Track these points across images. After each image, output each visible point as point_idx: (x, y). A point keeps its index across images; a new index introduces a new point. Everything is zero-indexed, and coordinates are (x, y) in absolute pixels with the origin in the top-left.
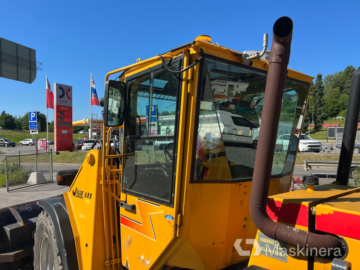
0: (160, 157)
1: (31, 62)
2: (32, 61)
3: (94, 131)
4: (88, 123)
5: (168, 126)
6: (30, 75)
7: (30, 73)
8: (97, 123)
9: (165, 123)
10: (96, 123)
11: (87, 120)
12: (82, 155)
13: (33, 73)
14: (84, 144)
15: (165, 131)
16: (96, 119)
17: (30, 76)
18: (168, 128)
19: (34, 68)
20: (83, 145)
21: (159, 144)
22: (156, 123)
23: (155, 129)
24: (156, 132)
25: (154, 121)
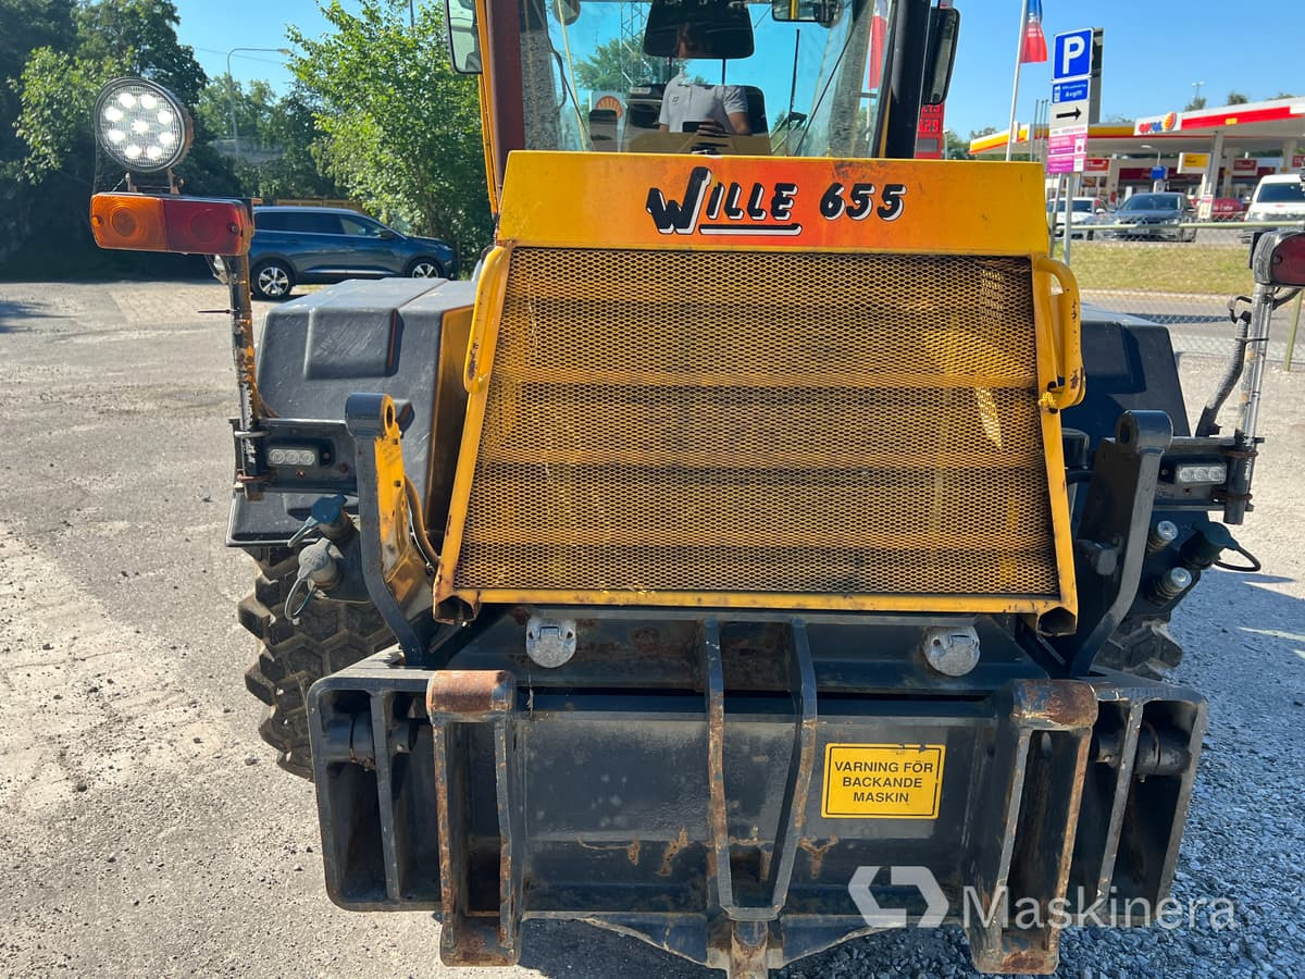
4: (1027, 138)
22: (1084, 105)
23: (1080, 129)
24: (1080, 143)
25: (1078, 98)
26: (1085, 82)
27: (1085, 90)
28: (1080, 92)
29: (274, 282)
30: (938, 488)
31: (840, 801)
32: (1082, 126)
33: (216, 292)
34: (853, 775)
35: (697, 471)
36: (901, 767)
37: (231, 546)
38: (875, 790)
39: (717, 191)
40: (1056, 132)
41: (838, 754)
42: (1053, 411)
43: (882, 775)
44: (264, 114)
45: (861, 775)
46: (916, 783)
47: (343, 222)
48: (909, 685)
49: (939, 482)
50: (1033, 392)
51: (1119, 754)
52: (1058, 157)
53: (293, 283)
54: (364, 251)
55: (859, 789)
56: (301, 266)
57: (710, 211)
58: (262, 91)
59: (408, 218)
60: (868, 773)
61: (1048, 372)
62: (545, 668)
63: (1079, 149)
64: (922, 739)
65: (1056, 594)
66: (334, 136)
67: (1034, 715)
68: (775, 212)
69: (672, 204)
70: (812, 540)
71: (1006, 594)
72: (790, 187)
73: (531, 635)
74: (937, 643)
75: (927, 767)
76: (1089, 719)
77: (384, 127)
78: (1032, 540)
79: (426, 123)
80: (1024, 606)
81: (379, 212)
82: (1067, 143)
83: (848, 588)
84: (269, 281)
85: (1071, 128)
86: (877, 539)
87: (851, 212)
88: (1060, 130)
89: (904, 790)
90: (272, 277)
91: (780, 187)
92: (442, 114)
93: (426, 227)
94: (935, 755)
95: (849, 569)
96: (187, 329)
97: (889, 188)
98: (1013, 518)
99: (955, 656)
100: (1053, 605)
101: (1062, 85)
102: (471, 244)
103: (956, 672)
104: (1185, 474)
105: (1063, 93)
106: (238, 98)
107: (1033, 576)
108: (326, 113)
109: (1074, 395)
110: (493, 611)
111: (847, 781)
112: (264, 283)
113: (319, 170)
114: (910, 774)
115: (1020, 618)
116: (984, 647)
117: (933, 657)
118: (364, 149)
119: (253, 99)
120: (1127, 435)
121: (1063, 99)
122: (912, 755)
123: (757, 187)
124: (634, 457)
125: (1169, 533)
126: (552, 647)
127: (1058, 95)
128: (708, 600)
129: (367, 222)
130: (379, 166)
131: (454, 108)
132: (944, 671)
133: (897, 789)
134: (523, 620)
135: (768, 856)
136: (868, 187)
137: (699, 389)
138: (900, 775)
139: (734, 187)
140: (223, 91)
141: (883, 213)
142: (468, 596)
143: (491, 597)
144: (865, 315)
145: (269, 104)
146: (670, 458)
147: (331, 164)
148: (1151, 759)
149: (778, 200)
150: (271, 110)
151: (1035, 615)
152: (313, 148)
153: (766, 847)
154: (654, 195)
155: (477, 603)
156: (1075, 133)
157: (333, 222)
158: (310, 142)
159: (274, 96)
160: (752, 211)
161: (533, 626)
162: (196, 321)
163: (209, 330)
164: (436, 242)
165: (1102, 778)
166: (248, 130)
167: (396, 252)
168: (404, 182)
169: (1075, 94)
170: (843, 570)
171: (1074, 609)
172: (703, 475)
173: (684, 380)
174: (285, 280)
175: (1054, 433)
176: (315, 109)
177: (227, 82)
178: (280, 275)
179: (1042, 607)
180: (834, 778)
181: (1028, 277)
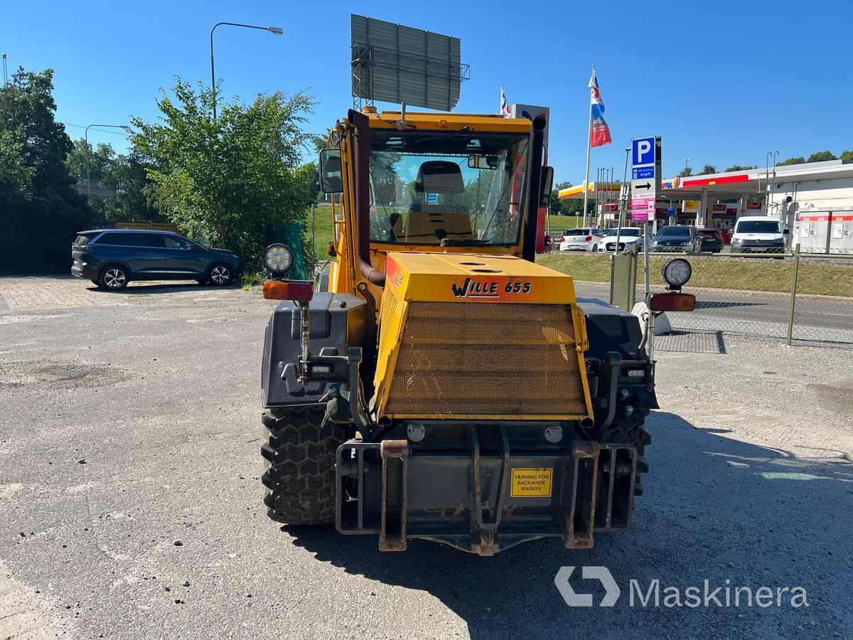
0: (737, 273)
1: (451, 67)
2: (452, 64)
3: (608, 210)
4: (593, 190)
5: (790, 194)
6: (449, 93)
7: (449, 90)
8: (613, 190)
9: (782, 184)
10: (609, 190)
11: (592, 184)
12: (557, 261)
13: (454, 89)
14: (566, 238)
15: (779, 206)
16: (610, 181)
17: (449, 96)
18: (789, 199)
19: (456, 78)
20: (563, 240)
21: (740, 241)
22: (652, 181)
23: (650, 195)
24: (652, 203)
25: (648, 177)
26: (652, 167)
27: (652, 172)
28: (649, 174)
29: (115, 279)
30: (546, 378)
31: (517, 491)
32: (651, 193)
33: (73, 285)
34: (522, 480)
35: (465, 372)
36: (538, 477)
37: (266, 408)
38: (529, 486)
39: (473, 285)
40: (636, 197)
41: (517, 472)
42: (581, 352)
43: (532, 480)
44: (106, 164)
45: (524, 480)
46: (543, 483)
47: (165, 239)
48: (540, 447)
49: (546, 375)
50: (574, 346)
51: (610, 468)
52: (638, 212)
53: (129, 279)
54: (178, 258)
55: (524, 486)
56: (135, 268)
57: (472, 290)
58: (106, 150)
59: (208, 236)
60: (526, 480)
61: (578, 340)
62: (415, 443)
63: (651, 207)
64: (545, 466)
65: (586, 413)
66: (159, 183)
67: (579, 452)
68: (492, 291)
69: (460, 289)
70: (505, 396)
71: (570, 414)
72: (496, 284)
73: (410, 430)
74: (548, 431)
75: (547, 477)
76: (597, 453)
77: (195, 179)
78: (577, 395)
79: (224, 178)
80: (576, 418)
81: (187, 232)
82: (644, 203)
83: (517, 412)
84: (112, 278)
85: (645, 194)
86: (526, 395)
87: (515, 291)
88: (638, 195)
89: (539, 486)
90: (114, 276)
91: (493, 284)
92: (235, 171)
93: (221, 242)
94: (549, 472)
95: (518, 406)
96: (53, 314)
97: (526, 284)
98: (571, 389)
99: (554, 435)
100: (586, 417)
101: (638, 169)
102: (252, 253)
103: (554, 442)
104: (631, 373)
105: (639, 174)
106: (90, 154)
107: (578, 408)
108: (155, 168)
109: (586, 347)
110: (397, 421)
111: (519, 483)
112: (108, 280)
113: (148, 204)
114: (541, 479)
115: (576, 422)
116: (564, 432)
117: (547, 436)
118: (181, 192)
119: (100, 155)
120: (608, 360)
121: (639, 177)
122: (541, 472)
123: (486, 284)
124: (445, 367)
125: (626, 394)
126: (418, 434)
127: (636, 175)
128: (471, 417)
129: (181, 239)
130: (189, 203)
131: (243, 168)
132: (551, 441)
133: (537, 486)
134: (406, 426)
135: (492, 512)
136: (519, 284)
137: (467, 345)
138: (538, 480)
139: (479, 284)
140: (80, 149)
141: (524, 291)
142: (390, 416)
143: (397, 416)
144: (521, 322)
145: (110, 158)
146: (457, 367)
147: (157, 200)
148: (620, 470)
149: (492, 287)
150: (111, 162)
151: (579, 421)
152: (145, 191)
153: (492, 509)
154: (454, 286)
155: (393, 419)
156: (648, 197)
157: (159, 240)
158: (143, 187)
159: (114, 153)
160: (484, 291)
161: (410, 427)
162: (59, 307)
163: (70, 315)
164: (228, 253)
165: (605, 477)
166: (96, 174)
167: (202, 259)
168: (207, 213)
169: (646, 175)
170: (515, 406)
171: (593, 419)
172: (469, 374)
173: (463, 342)
174: (123, 278)
175: (582, 361)
176: (147, 165)
177: (82, 144)
178: (120, 274)
179: (582, 418)
180: (515, 482)
181: (570, 310)
